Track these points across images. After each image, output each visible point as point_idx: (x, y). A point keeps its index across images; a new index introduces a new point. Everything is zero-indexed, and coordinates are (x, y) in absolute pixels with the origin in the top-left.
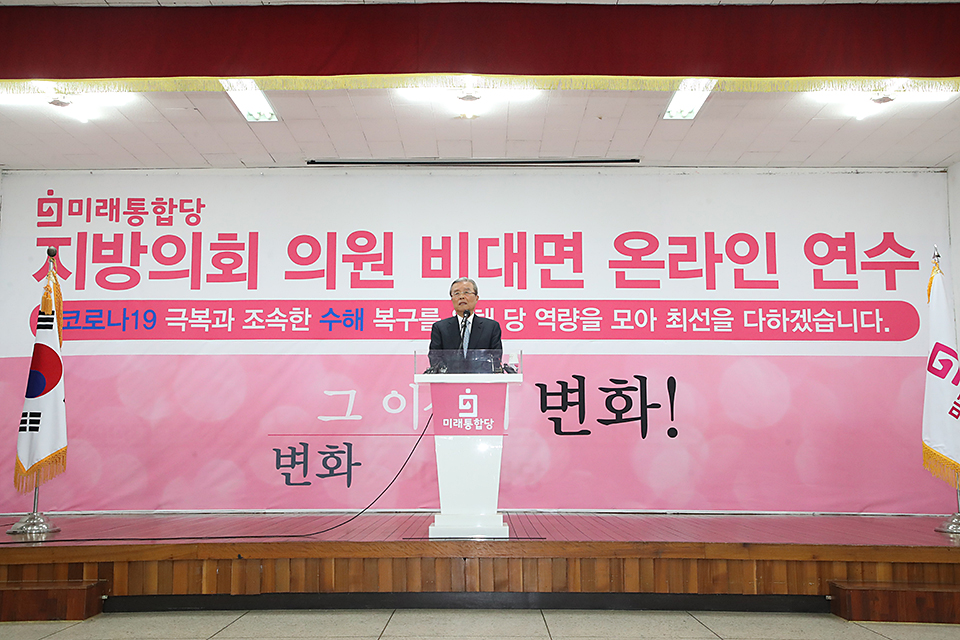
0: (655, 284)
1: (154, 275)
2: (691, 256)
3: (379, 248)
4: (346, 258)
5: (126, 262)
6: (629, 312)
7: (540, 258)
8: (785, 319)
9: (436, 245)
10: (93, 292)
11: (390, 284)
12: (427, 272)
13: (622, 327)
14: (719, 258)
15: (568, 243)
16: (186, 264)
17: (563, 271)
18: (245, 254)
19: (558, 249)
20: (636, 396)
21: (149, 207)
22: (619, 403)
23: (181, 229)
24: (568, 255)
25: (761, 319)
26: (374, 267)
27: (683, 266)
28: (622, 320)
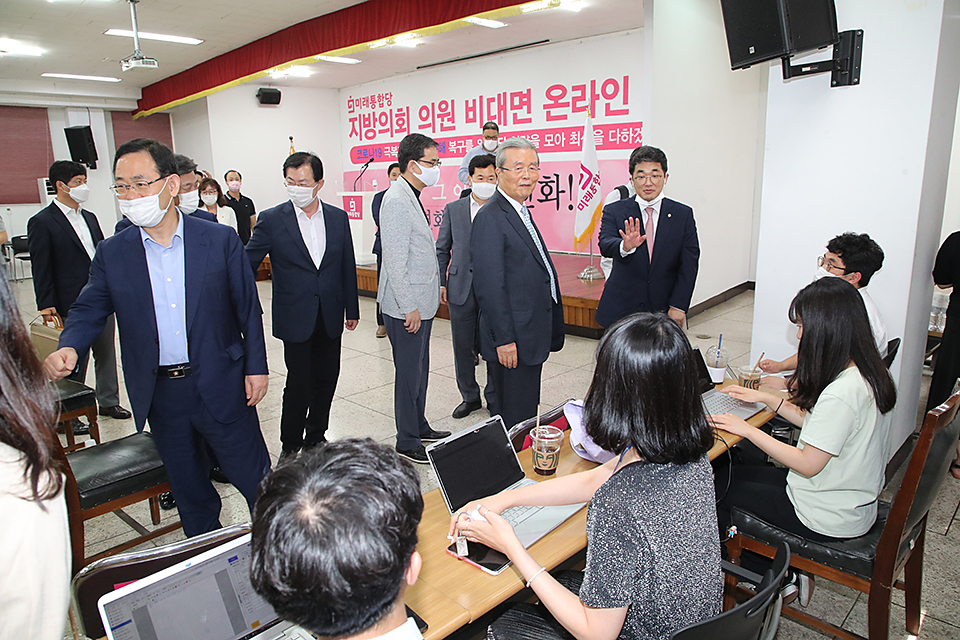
0: (564, 117)
1: (380, 132)
2: (583, 98)
3: (449, 110)
4: (439, 116)
5: (372, 127)
6: (552, 136)
7: (513, 107)
8: (631, 135)
9: (471, 105)
10: (366, 142)
11: (453, 128)
12: (468, 121)
13: (549, 145)
14: (597, 97)
15: (525, 96)
16: (388, 126)
17: (522, 114)
18: (405, 118)
19: (521, 100)
20: (554, 185)
21: (377, 99)
22: (547, 190)
23: (386, 109)
24: (525, 103)
25: (619, 135)
26: (449, 120)
27: (579, 104)
28: (549, 141)
